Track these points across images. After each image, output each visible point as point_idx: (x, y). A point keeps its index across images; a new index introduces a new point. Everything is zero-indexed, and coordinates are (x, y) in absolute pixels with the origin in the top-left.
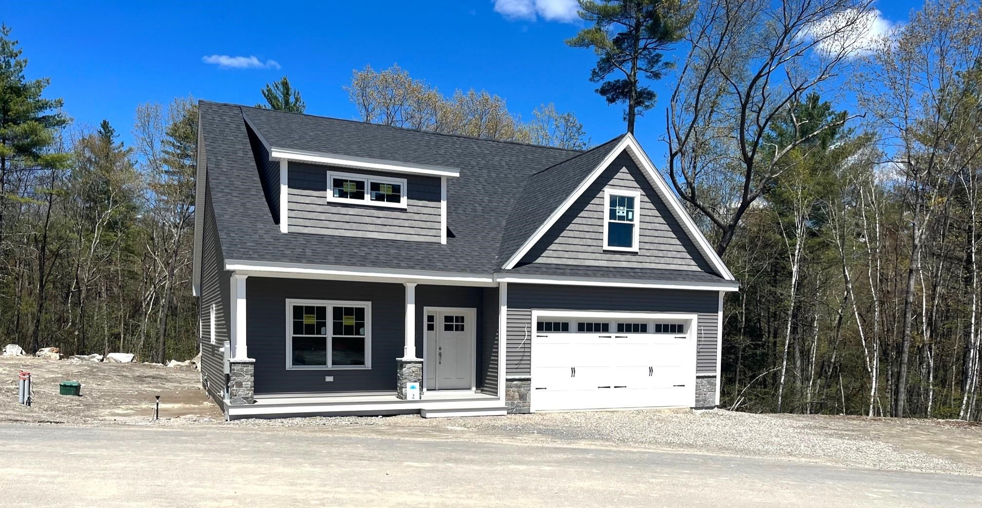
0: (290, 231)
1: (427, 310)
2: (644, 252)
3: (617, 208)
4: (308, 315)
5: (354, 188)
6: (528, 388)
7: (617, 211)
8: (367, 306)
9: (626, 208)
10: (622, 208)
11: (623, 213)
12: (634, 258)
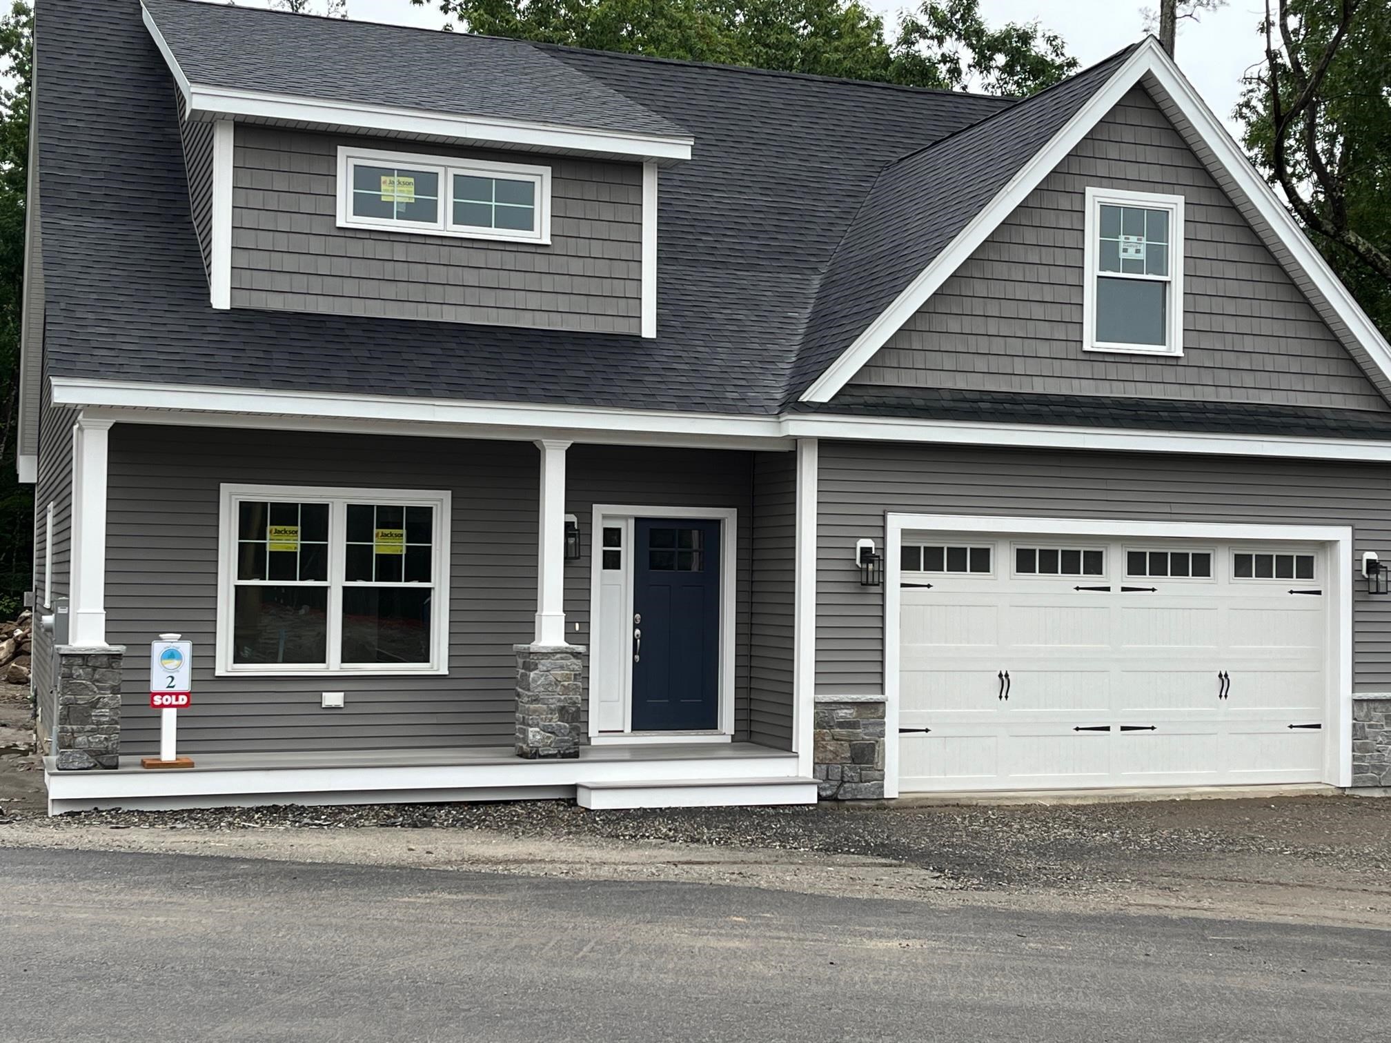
0: (238, 305)
1: (602, 515)
2: (1198, 358)
3: (1122, 238)
4: (280, 528)
5: (409, 192)
6: (879, 729)
7: (1122, 246)
8: (440, 503)
9: (1144, 239)
10: (1133, 239)
11: (1138, 251)
12: (1169, 374)
